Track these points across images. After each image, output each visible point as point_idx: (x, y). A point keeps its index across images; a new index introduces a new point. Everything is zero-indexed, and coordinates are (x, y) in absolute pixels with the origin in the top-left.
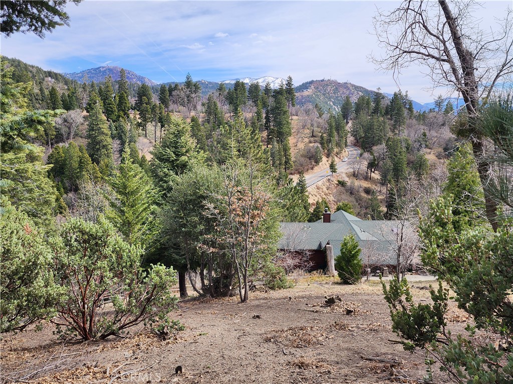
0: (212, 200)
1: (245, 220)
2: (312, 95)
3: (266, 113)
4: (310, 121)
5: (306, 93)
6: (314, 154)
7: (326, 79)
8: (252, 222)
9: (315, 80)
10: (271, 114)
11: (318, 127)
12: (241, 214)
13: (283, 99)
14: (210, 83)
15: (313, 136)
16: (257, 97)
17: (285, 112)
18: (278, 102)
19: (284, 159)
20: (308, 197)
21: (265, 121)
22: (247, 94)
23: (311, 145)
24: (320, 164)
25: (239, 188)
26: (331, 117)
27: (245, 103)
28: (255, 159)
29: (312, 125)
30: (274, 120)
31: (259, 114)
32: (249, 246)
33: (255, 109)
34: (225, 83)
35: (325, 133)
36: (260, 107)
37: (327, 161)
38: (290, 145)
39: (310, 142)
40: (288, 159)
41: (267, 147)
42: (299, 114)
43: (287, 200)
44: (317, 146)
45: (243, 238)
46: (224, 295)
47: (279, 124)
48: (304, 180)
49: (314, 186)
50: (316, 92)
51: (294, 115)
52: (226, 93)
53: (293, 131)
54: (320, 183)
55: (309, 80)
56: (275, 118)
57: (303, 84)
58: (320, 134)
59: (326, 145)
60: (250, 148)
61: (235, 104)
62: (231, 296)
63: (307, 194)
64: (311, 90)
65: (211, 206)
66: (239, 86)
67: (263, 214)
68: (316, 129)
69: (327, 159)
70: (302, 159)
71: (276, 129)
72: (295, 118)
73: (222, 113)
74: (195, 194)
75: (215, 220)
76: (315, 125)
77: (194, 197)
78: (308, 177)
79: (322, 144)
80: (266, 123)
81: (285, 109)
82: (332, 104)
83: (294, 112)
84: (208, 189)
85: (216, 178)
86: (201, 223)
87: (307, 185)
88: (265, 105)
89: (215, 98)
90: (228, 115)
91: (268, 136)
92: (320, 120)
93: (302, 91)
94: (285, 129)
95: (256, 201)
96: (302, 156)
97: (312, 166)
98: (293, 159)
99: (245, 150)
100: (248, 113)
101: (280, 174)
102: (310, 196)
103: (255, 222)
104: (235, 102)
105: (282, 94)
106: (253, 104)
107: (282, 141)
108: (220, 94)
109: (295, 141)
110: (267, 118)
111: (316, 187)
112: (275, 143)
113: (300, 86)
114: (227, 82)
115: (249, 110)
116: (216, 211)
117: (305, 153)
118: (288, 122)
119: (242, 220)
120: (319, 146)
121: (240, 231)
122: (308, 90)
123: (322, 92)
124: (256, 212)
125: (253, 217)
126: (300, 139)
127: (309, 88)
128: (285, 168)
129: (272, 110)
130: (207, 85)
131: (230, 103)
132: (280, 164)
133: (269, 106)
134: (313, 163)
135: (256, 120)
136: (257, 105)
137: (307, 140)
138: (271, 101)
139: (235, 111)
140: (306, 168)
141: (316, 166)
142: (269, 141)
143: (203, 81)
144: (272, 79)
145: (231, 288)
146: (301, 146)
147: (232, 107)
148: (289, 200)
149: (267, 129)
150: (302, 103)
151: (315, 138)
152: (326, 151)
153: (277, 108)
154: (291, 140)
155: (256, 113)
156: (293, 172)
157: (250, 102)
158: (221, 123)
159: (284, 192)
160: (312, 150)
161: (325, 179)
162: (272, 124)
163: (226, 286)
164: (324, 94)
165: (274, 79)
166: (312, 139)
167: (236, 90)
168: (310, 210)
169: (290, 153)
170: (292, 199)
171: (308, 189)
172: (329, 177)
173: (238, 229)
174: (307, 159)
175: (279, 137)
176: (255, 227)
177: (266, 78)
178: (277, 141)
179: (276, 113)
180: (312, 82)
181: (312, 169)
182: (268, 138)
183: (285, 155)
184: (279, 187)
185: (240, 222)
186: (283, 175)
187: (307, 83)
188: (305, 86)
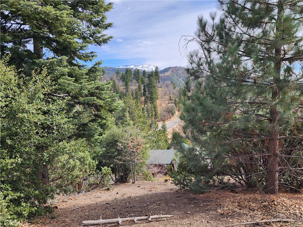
0: (120, 142)
1: (134, 150)
2: (170, 75)
3: (144, 87)
4: (168, 91)
5: (167, 74)
6: (171, 110)
7: (178, 66)
8: (137, 151)
9: (171, 67)
10: (147, 87)
11: (173, 94)
12: (132, 148)
13: (153, 79)
14: (111, 68)
15: (170, 100)
16: (138, 78)
17: (154, 87)
18: (150, 81)
19: (154, 113)
20: (168, 134)
21: (143, 91)
22: (133, 76)
23: (169, 105)
24: (175, 115)
25: (132, 138)
26: (180, 89)
27: (131, 81)
28: (138, 116)
29: (170, 94)
30: (148, 91)
31: (139, 87)
32: (136, 161)
33: (137, 84)
34: (120, 68)
35: (177, 98)
36: (140, 83)
37: (179, 114)
38: (158, 105)
39: (169, 103)
40: (156, 113)
41: (144, 106)
42: (162, 87)
43: (155, 138)
44: (173, 106)
45: (133, 157)
46: (125, 182)
47: (151, 93)
48: (166, 125)
49: (171, 128)
50: (172, 73)
51: (159, 88)
52: (120, 75)
53: (159, 97)
54: (174, 127)
55: (168, 67)
56: (149, 90)
57: (165, 69)
58: (175, 99)
59: (177, 105)
60: (135, 111)
61: (126, 81)
62: (128, 182)
63: (167, 133)
64: (169, 73)
65: (120, 145)
66: (128, 71)
67: (141, 148)
68: (172, 96)
69: (179, 113)
70: (164, 113)
71: (149, 96)
72: (160, 89)
73: (118, 86)
74: (113, 139)
75: (122, 150)
76: (172, 93)
77: (113, 141)
78: (168, 123)
79: (175, 104)
80: (144, 92)
81: (154, 85)
82: (181, 80)
83: (159, 86)
84: (119, 137)
85: (122, 133)
86: (116, 152)
87: (167, 128)
88: (143, 82)
89: (114, 78)
90: (122, 87)
91: (145, 100)
92: (174, 91)
93: (165, 73)
94: (154, 96)
95: (138, 142)
96: (164, 111)
97: (170, 117)
98: (159, 113)
99: (132, 111)
100: (133, 87)
101: (152, 121)
102: (169, 134)
103: (138, 151)
104: (126, 80)
105: (152, 76)
106: (136, 81)
107: (153, 103)
108: (117, 76)
109: (160, 102)
110: (144, 89)
111: (172, 129)
112: (149, 104)
113: (163, 70)
114: (121, 67)
115: (134, 85)
116: (122, 147)
117: (166, 109)
118: (156, 92)
119: (133, 150)
120: (174, 105)
121: (132, 155)
122: (168, 72)
123: (176, 73)
124: (138, 147)
125: (137, 149)
126: (163, 101)
127: (168, 71)
128: (155, 118)
129: (147, 85)
130: (109, 69)
131: (123, 81)
132: (152, 116)
133: (145, 83)
134: (171, 115)
135: (138, 91)
136: (138, 82)
137: (167, 102)
138: (146, 80)
139: (126, 85)
140: (167, 118)
141: (172, 116)
142: (146, 102)
143: (107, 67)
144: (147, 65)
145: (128, 179)
146: (164, 105)
147: (124, 83)
148: (156, 137)
149: (144, 96)
150: (164, 80)
151: (172, 101)
152: (178, 108)
153: (150, 84)
154: (158, 102)
155: (138, 87)
156: (159, 120)
157: (135, 81)
158: (118, 92)
159: (153, 133)
160: (170, 108)
161: (177, 124)
162: (147, 93)
163: (126, 179)
164: (177, 75)
165: (148, 66)
166: (170, 101)
167: (126, 73)
168: (169, 142)
169: (158, 110)
170: (158, 137)
171: (168, 130)
172: (180, 123)
173: (131, 154)
174: (167, 113)
175: (151, 101)
176: (138, 153)
177: (144, 65)
178: (150, 102)
179: (150, 87)
180: (170, 68)
181: (170, 118)
182: (145, 101)
183: (155, 110)
184: (152, 129)
185: (132, 151)
186: (154, 122)
187: (167, 68)
188: (166, 70)
